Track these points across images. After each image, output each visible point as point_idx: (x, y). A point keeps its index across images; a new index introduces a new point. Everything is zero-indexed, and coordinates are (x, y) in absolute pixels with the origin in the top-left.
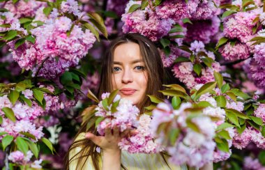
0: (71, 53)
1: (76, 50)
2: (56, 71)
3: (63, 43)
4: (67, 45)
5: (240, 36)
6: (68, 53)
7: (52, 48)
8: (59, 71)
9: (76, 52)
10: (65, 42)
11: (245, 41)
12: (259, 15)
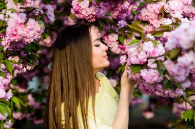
0: (30, 38)
1: (32, 36)
2: (21, 47)
3: (23, 32)
4: (26, 33)
5: (150, 20)
6: (27, 38)
7: (15, 35)
8: (22, 47)
9: (32, 37)
10: (24, 31)
11: (153, 24)
12: (163, 6)
